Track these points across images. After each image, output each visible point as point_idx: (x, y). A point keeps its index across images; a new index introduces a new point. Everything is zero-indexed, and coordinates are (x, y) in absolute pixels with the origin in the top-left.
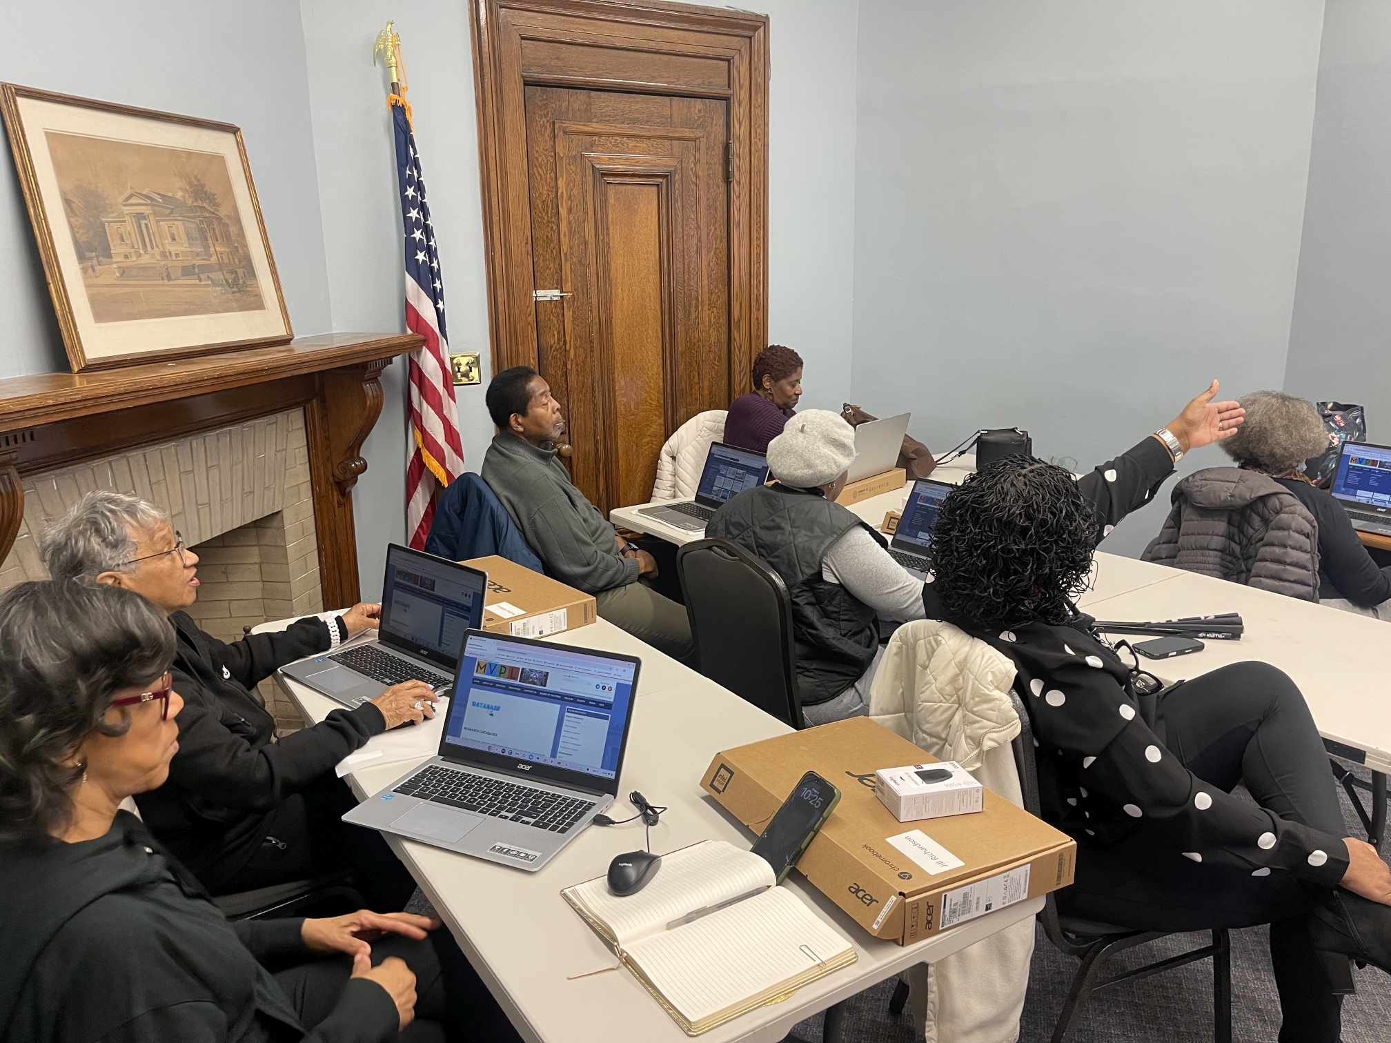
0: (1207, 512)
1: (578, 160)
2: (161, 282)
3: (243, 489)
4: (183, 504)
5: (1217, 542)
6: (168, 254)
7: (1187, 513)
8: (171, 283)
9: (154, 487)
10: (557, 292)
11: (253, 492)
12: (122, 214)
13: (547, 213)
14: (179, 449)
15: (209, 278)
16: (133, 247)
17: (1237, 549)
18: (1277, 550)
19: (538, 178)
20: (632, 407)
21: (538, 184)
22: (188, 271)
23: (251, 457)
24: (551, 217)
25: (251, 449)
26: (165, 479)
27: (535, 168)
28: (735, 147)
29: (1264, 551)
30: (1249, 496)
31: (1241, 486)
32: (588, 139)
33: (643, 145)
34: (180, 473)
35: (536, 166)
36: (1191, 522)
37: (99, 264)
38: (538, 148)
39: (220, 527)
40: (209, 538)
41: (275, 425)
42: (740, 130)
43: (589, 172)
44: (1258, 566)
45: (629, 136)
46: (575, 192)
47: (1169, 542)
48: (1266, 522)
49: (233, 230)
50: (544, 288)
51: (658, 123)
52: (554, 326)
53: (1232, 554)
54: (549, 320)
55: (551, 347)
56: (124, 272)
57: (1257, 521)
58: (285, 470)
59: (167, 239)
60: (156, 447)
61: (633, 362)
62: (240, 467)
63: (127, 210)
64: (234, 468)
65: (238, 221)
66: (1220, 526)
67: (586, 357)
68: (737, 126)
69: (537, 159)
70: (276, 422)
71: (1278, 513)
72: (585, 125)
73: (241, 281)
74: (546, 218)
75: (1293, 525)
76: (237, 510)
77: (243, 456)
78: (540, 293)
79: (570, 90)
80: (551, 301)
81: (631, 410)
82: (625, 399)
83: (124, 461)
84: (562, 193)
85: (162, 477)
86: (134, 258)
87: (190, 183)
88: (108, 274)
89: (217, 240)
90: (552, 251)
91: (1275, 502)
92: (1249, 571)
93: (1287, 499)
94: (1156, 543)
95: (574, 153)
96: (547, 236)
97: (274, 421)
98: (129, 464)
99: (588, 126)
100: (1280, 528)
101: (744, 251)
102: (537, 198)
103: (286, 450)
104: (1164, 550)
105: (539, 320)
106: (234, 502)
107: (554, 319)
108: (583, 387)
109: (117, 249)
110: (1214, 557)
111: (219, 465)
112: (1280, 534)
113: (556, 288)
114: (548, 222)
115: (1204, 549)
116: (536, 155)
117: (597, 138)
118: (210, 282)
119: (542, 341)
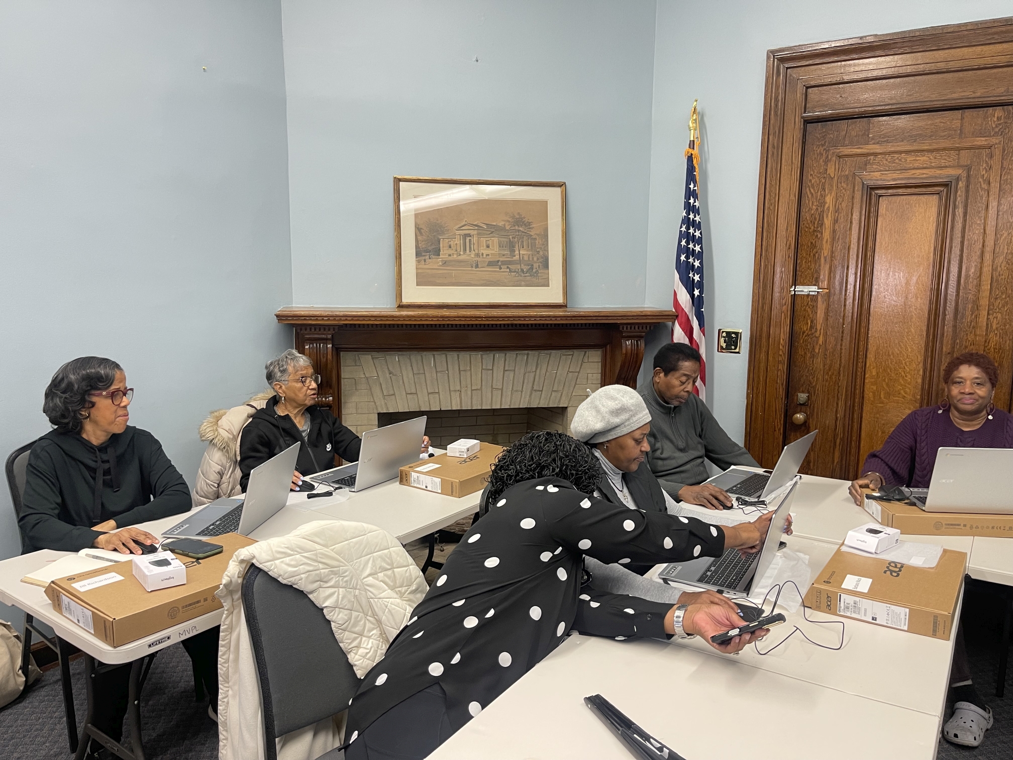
1: (850, 178)
2: (470, 269)
3: (533, 387)
4: (482, 385)
6: (480, 255)
8: (477, 269)
9: (462, 372)
10: (814, 288)
11: (542, 391)
12: (455, 234)
13: (814, 223)
14: (484, 356)
15: (508, 267)
16: (456, 251)
19: (810, 196)
20: (882, 396)
21: (809, 201)
22: (491, 264)
23: (544, 371)
24: (817, 227)
25: (545, 367)
26: (471, 370)
27: (808, 189)
32: (863, 159)
33: (925, 158)
34: (482, 369)
35: (809, 187)
37: (430, 259)
38: (812, 173)
39: (509, 404)
40: (498, 407)
41: (571, 357)
43: (858, 187)
45: (907, 152)
46: (844, 205)
49: (539, 242)
50: (803, 284)
51: (944, 136)
52: (809, 315)
54: (805, 310)
55: (804, 332)
56: (445, 263)
58: (576, 384)
59: (483, 246)
60: (468, 353)
61: (889, 355)
62: (532, 375)
63: (458, 232)
64: (527, 374)
65: (545, 236)
67: (836, 345)
69: (811, 181)
70: (573, 355)
72: (859, 148)
73: (534, 271)
74: (812, 228)
76: (525, 398)
77: (536, 369)
78: (799, 288)
79: (850, 121)
80: (808, 295)
81: (880, 398)
82: (875, 388)
83: (444, 356)
84: (829, 207)
85: (468, 368)
86: (455, 256)
87: (513, 217)
88: (434, 264)
89: (523, 247)
90: (814, 255)
95: (847, 173)
96: (812, 243)
97: (572, 353)
98: (447, 358)
99: (862, 148)
102: (806, 212)
103: (579, 372)
105: (795, 309)
106: (523, 393)
107: (809, 310)
108: (830, 370)
109: (444, 253)
111: (514, 370)
113: (815, 285)
114: (814, 231)
116: (810, 178)
117: (872, 157)
118: (508, 270)
119: (796, 328)
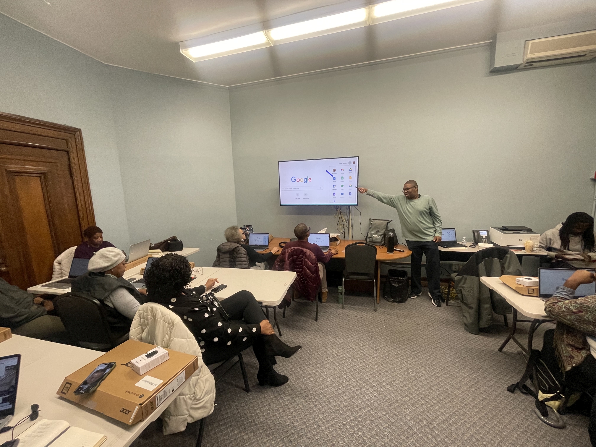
0: (225, 253)
5: (228, 259)
7: (221, 254)
17: (232, 260)
18: (240, 259)
28: (73, 165)
29: (238, 259)
30: (232, 248)
31: (231, 246)
33: (31, 163)
36: (222, 256)
42: (74, 161)
43: (4, 171)
44: (237, 263)
45: (25, 160)
47: (218, 261)
48: (237, 253)
51: (37, 157)
53: (231, 261)
57: (235, 253)
66: (228, 256)
68: (73, 160)
71: (239, 251)
75: (242, 253)
91: (238, 248)
92: (235, 264)
93: (240, 247)
94: (215, 262)
100: (240, 254)
101: (82, 197)
104: (217, 263)
110: (228, 263)
112: (240, 255)
115: (225, 261)
117: (7, 160)
